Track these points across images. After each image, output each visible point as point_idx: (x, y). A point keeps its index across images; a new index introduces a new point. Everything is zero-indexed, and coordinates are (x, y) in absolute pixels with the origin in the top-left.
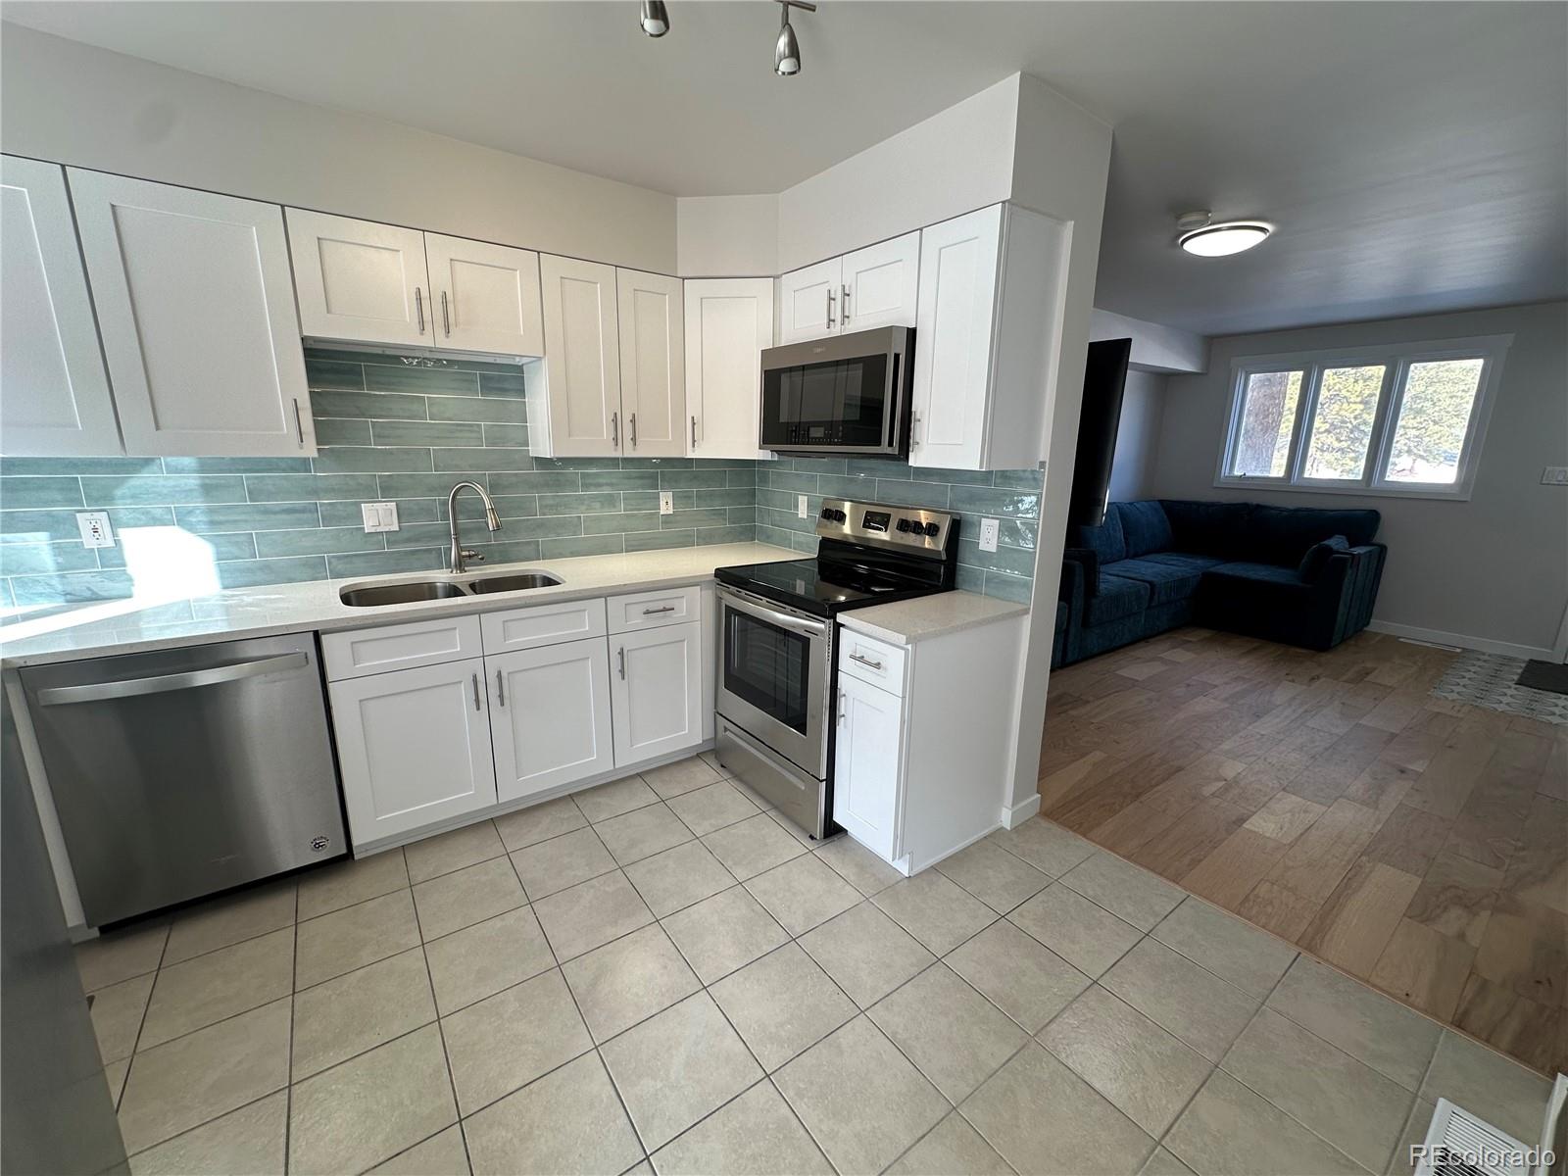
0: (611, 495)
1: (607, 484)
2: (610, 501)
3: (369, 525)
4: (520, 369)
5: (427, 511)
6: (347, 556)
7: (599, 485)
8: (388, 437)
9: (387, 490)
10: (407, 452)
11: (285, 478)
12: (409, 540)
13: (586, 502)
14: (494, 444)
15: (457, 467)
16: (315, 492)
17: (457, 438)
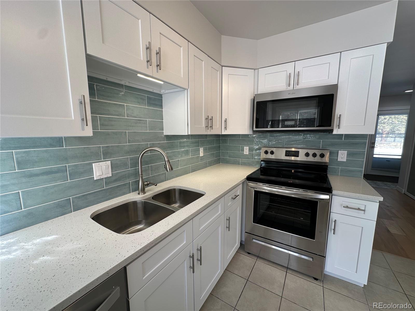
0: (187, 150)
1: (187, 146)
2: (187, 153)
3: (97, 175)
4: (161, 96)
5: (125, 165)
6: (84, 196)
7: (184, 147)
8: (106, 125)
9: (106, 155)
10: (115, 133)
11: (46, 151)
12: (116, 181)
13: (181, 154)
14: (151, 129)
15: (138, 141)
16: (66, 159)
17: (138, 126)
